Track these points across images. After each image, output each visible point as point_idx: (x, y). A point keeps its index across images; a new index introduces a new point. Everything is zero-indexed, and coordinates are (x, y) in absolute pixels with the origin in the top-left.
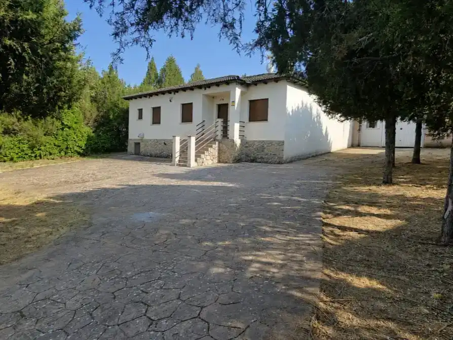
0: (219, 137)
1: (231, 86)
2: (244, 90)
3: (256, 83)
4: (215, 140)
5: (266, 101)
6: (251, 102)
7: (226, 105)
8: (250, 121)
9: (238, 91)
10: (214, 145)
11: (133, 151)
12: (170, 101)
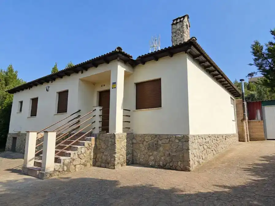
0: (97, 131)
1: (112, 64)
2: (129, 70)
3: (144, 60)
4: (91, 134)
5: (157, 82)
6: (138, 85)
7: (108, 92)
8: (137, 109)
9: (121, 70)
10: (86, 143)
11: (10, 147)
12: (47, 90)
